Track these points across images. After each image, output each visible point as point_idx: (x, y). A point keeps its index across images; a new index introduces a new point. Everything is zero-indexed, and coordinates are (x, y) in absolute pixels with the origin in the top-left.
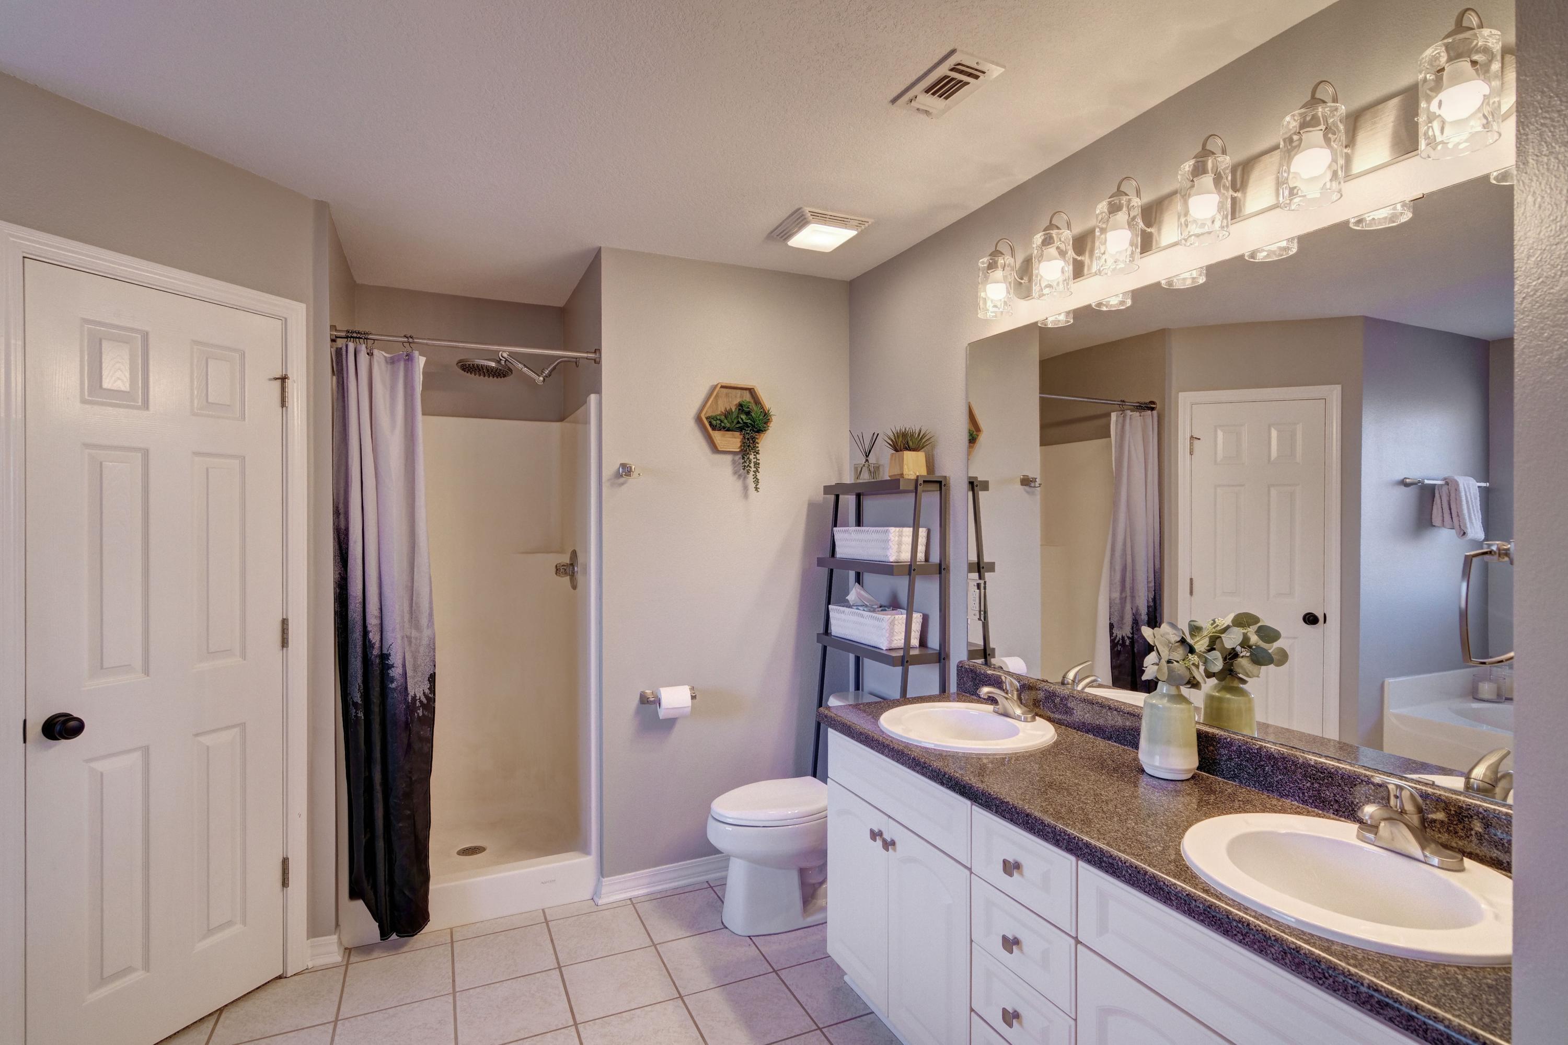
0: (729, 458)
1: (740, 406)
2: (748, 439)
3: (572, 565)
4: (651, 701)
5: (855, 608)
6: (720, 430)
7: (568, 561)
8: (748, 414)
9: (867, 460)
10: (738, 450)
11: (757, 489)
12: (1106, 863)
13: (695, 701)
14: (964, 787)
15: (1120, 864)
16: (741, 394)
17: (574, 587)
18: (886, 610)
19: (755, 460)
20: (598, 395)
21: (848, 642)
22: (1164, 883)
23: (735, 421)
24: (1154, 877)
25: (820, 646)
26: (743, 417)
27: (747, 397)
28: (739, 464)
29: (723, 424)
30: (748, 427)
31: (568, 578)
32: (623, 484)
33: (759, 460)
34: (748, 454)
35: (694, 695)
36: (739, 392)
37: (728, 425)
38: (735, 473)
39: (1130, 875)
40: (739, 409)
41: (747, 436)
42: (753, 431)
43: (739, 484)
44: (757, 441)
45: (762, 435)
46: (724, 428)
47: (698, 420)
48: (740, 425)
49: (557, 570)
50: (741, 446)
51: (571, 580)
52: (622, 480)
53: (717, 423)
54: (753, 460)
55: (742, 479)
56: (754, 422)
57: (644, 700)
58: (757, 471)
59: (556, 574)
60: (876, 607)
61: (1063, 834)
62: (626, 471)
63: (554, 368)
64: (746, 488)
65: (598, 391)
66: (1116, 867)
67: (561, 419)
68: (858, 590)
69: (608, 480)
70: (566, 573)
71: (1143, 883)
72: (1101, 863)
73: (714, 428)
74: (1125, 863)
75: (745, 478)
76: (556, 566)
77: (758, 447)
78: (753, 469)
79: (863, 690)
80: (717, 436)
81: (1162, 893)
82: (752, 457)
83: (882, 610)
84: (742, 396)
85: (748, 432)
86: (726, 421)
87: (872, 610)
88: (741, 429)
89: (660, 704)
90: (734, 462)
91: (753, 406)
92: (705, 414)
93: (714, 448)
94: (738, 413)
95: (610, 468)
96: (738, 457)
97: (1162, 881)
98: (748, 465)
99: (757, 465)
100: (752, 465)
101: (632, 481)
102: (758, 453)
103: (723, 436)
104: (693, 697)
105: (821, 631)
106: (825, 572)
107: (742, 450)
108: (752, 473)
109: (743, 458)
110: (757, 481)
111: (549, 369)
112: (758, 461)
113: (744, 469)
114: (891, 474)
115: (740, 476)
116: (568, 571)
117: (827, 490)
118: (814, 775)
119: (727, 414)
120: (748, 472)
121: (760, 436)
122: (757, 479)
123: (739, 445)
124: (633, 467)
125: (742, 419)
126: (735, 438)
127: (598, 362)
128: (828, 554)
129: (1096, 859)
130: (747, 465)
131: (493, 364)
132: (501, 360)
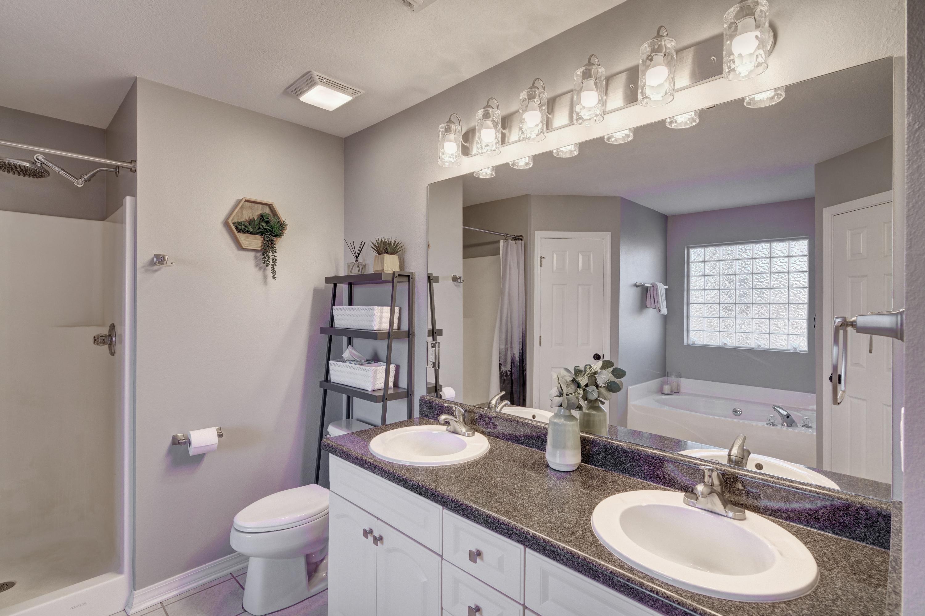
0: (252, 254)
1: (262, 217)
2: (267, 241)
3: (110, 335)
4: (182, 443)
5: (348, 362)
6: (245, 233)
7: (107, 333)
8: (267, 222)
9: (357, 261)
10: (259, 249)
11: (274, 278)
12: (548, 550)
13: (221, 439)
14: (438, 496)
15: (559, 551)
16: (262, 208)
17: (113, 354)
18: (370, 363)
19: (273, 257)
20: (133, 198)
21: (342, 386)
22: (593, 564)
23: (257, 227)
24: (585, 560)
25: (321, 390)
26: (264, 224)
27: (267, 210)
28: (260, 259)
29: (247, 229)
30: (268, 232)
31: (107, 346)
32: (156, 271)
33: (276, 257)
34: (267, 252)
35: (221, 434)
36: (260, 206)
37: (251, 230)
38: (257, 266)
39: (567, 559)
40: (261, 219)
41: (267, 239)
42: (272, 235)
43: (260, 274)
44: (274, 243)
45: (279, 239)
46: (248, 231)
47: (226, 224)
48: (259, 231)
49: (95, 340)
50: (262, 246)
51: (110, 348)
52: (155, 268)
53: (242, 228)
54: (271, 257)
55: (262, 270)
56: (272, 229)
57: (175, 442)
58: (274, 265)
59: (94, 343)
60: (363, 361)
61: (514, 530)
62: (160, 260)
63: (94, 175)
64: (265, 277)
65: (133, 194)
66: (556, 553)
67: (103, 219)
68: (351, 350)
69: (143, 267)
70: (104, 342)
71: (577, 565)
72: (544, 550)
73: (239, 231)
74: (563, 550)
75: (265, 270)
76: (95, 337)
77: (275, 247)
78: (271, 263)
79: (352, 418)
80: (242, 237)
81: (591, 572)
82: (270, 254)
83: (367, 364)
84: (262, 209)
85: (268, 236)
86: (249, 227)
87: (361, 363)
88: (261, 234)
89: (190, 444)
90: (256, 258)
91: (271, 218)
92: (232, 220)
93: (239, 246)
94: (260, 222)
95: (144, 257)
96: (259, 254)
97: (591, 563)
98: (267, 260)
99: (274, 260)
100: (271, 260)
101: (165, 269)
102: (275, 252)
103: (247, 238)
104: (220, 436)
105: (323, 378)
106: (326, 337)
107: (262, 249)
108: (270, 266)
109: (263, 255)
110: (274, 272)
111: (89, 175)
112: (275, 258)
113: (264, 263)
114: (375, 270)
115: (261, 268)
116: (106, 341)
117: (328, 280)
118: (317, 482)
119: (251, 222)
120: (267, 265)
121: (277, 239)
122: (274, 270)
123: (260, 245)
124: (166, 258)
125: (263, 226)
126: (257, 240)
127: (134, 171)
128: (328, 325)
129: (541, 548)
130: (266, 260)
131: (28, 165)
132: (36, 162)
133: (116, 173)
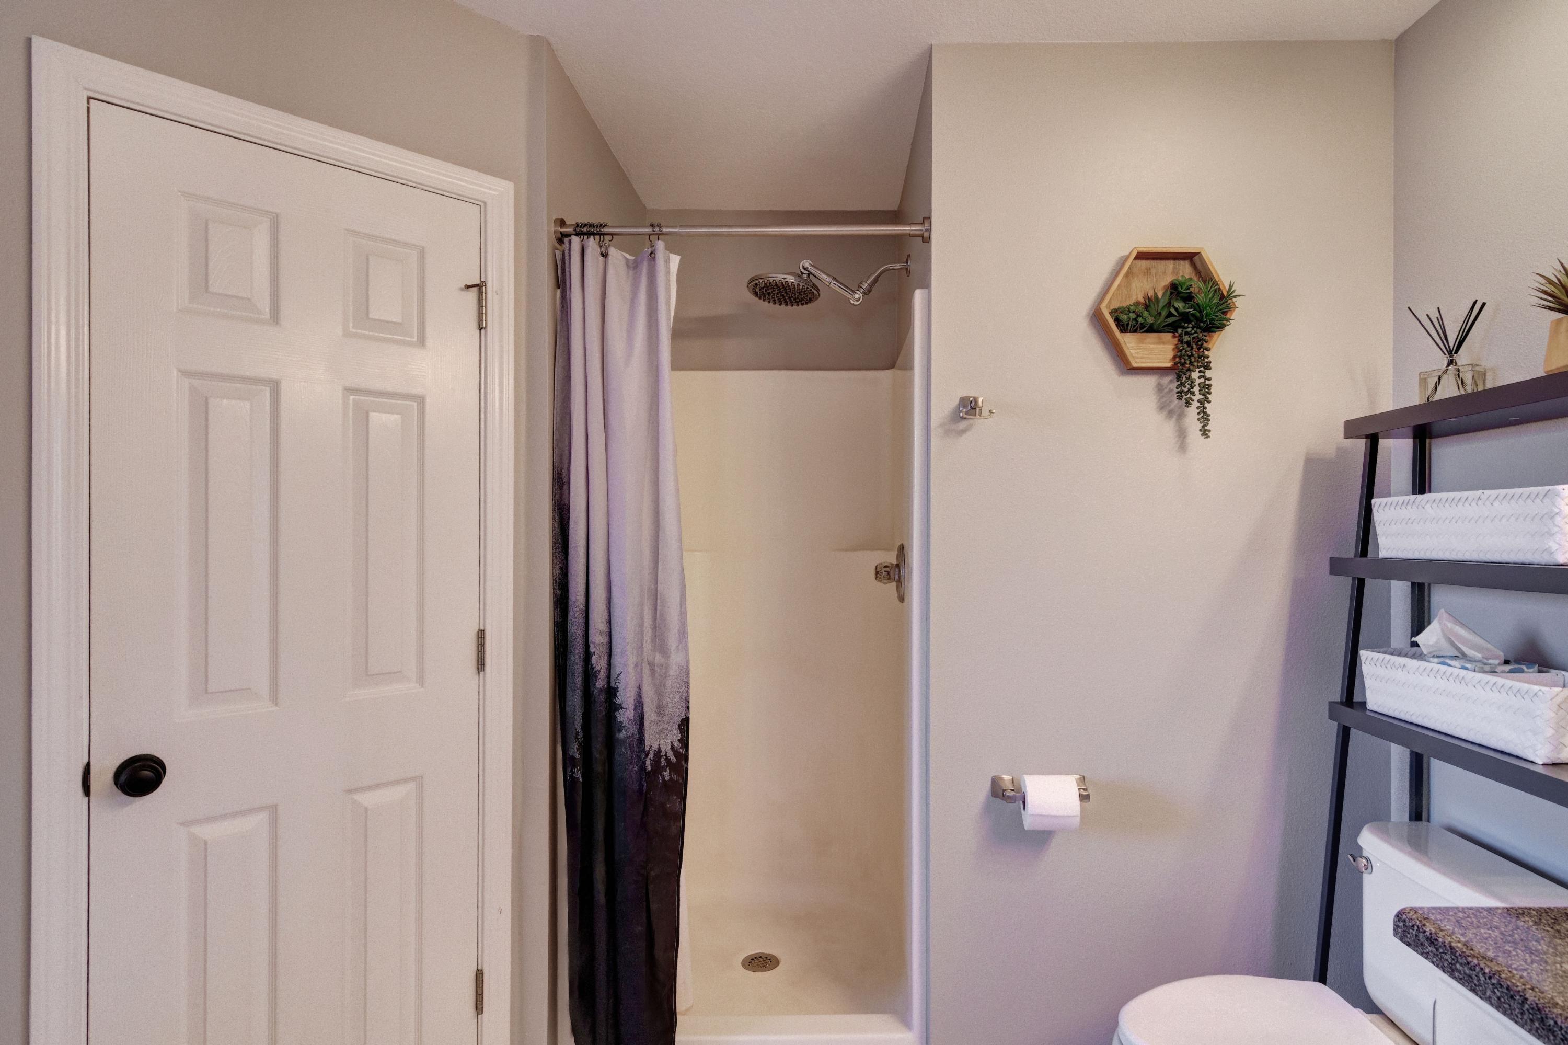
0: (1150, 381)
1: (1174, 289)
2: (1188, 343)
3: (897, 566)
4: (1008, 796)
5: (1436, 660)
6: (1135, 331)
7: (895, 562)
8: (1188, 298)
9: (1451, 363)
10: (1169, 365)
11: (1205, 432)
13: (1087, 805)
16: (1174, 268)
17: (902, 599)
18: (1522, 671)
19: (1202, 380)
20: (926, 290)
23: (1164, 313)
26: (1180, 305)
27: (1185, 271)
28: (1171, 390)
29: (1140, 320)
30: (1189, 322)
31: (894, 584)
32: (964, 431)
33: (1209, 379)
34: (1189, 370)
35: (1085, 793)
36: (1170, 264)
37: (1150, 320)
38: (1161, 408)
40: (1172, 293)
41: (1186, 338)
42: (1199, 328)
43: (1169, 428)
44: (1205, 345)
45: (1215, 335)
46: (1142, 326)
47: (1096, 317)
48: (1170, 320)
49: (877, 573)
50: (1174, 357)
51: (898, 587)
52: (962, 425)
53: (1129, 318)
54: (1198, 381)
55: (1175, 417)
56: (1200, 312)
57: (998, 791)
58: (1205, 400)
59: (876, 578)
60: (1496, 662)
62: (969, 407)
63: (876, 280)
64: (1182, 434)
65: (926, 284)
68: (1450, 625)
69: (942, 425)
70: (889, 578)
73: (1123, 328)
75: (1181, 416)
76: (876, 568)
77: (1208, 357)
78: (1198, 396)
80: (1130, 342)
82: (1195, 375)
83: (1511, 671)
84: (1175, 271)
85: (1189, 330)
86: (1146, 314)
87: (1487, 668)
88: (1172, 328)
89: (1024, 803)
90: (1160, 388)
91: (1197, 286)
92: (1108, 306)
93: (1126, 366)
94: (1170, 298)
95: (943, 405)
96: (1169, 382)
98: (1189, 390)
99: (1206, 389)
100: (1196, 389)
101: (980, 426)
102: (1208, 367)
103: (1141, 341)
104: (1084, 798)
105: (1336, 694)
106: (1344, 585)
107: (1176, 364)
108: (1195, 404)
109: (1179, 378)
110: (1204, 417)
111: (869, 282)
112: (1207, 382)
113: (1180, 398)
114: (1546, 370)
115: (1170, 413)
116: (892, 574)
117: (1352, 428)
119: (1149, 303)
120: (1188, 404)
121: (1211, 337)
122: (1205, 413)
123: (1171, 355)
124: (980, 400)
125: (1176, 309)
126: (1164, 343)
128: (1349, 550)
130: (1186, 389)
131: (792, 279)
132: (803, 273)
133: (907, 269)
